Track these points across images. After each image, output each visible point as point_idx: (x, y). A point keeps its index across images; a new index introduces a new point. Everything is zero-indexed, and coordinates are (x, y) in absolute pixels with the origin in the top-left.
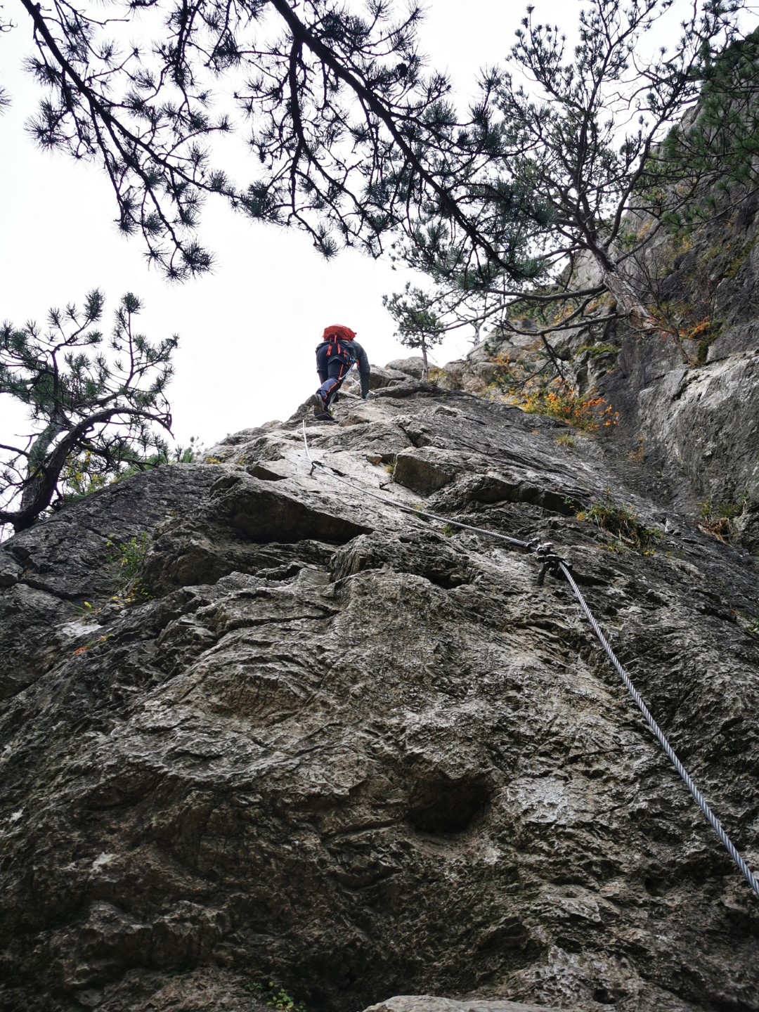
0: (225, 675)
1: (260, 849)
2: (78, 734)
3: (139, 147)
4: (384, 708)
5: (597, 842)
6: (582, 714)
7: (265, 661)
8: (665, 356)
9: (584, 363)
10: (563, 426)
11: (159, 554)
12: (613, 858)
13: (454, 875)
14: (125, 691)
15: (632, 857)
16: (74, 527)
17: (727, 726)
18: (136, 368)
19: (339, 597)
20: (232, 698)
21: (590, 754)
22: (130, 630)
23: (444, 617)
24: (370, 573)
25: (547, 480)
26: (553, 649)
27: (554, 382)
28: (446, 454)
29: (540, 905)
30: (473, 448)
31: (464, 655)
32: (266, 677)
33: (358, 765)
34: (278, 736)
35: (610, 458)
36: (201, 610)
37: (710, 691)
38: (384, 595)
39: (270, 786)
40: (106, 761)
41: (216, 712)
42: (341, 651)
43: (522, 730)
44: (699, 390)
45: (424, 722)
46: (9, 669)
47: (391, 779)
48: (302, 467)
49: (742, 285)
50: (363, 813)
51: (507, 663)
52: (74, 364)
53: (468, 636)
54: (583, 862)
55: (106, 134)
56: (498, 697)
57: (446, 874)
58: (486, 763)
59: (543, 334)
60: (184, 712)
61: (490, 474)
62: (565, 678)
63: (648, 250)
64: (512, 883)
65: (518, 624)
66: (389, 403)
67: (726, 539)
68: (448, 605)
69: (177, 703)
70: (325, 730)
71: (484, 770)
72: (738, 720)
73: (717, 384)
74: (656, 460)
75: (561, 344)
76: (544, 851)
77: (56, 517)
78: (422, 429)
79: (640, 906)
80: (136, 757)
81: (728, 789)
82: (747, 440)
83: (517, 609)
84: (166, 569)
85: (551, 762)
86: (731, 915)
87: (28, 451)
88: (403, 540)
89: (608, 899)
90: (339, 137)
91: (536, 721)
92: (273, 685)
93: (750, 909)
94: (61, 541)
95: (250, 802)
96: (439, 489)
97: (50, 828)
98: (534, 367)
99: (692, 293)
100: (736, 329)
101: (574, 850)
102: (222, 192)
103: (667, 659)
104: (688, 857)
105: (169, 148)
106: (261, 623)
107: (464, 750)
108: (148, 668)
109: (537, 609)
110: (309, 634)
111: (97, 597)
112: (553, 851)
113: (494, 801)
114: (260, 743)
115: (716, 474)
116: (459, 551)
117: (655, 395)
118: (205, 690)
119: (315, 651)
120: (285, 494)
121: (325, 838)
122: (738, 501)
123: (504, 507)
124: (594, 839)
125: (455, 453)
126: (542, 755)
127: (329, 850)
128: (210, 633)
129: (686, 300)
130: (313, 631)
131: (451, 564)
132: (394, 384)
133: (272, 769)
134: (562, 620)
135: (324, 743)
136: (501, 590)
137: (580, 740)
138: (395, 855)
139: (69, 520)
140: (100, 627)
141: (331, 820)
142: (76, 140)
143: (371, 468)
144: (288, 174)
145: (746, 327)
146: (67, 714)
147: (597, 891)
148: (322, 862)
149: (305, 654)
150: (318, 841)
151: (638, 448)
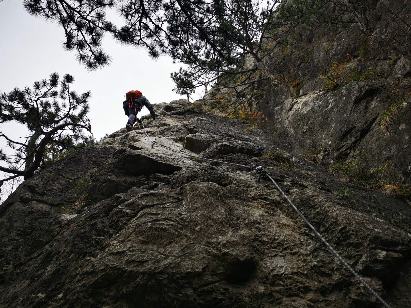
0: (143, 228)
1: (169, 297)
2: (82, 259)
3: (75, 12)
4: (210, 235)
5: (301, 279)
6: (285, 231)
7: (159, 221)
8: (283, 94)
9: (251, 98)
10: (247, 123)
11: (94, 183)
12: (307, 284)
13: (247, 299)
14: (99, 239)
15: (314, 283)
16: (53, 175)
17: (341, 230)
18: (72, 106)
19: (183, 193)
20: (148, 237)
21: (291, 246)
22: (95, 214)
23: (225, 198)
24: (193, 183)
25: (247, 144)
26: (268, 208)
27: (239, 106)
28: (205, 136)
29: (283, 306)
30: (215, 133)
31: (236, 212)
32: (161, 227)
33: (204, 259)
34: (169, 250)
35: (267, 135)
36: (126, 203)
37: (332, 217)
38: (201, 191)
39: (170, 271)
40: (99, 267)
41: (142, 243)
42: (189, 214)
43: (264, 239)
44: (299, 107)
45: (227, 239)
46: (39, 236)
47: (217, 263)
48: (148, 144)
49: (310, 66)
50: (208, 278)
51: (253, 214)
52: (44, 105)
53: (236, 205)
54: (297, 287)
55: (60, 7)
56: (252, 227)
57: (244, 298)
58: (253, 253)
59: (235, 87)
60: (129, 245)
61: (225, 143)
62: (276, 218)
63: (272, 54)
64: (271, 299)
65: (254, 199)
66: (176, 117)
67: (315, 163)
68: (226, 193)
69: (125, 241)
70: (188, 246)
71: (253, 256)
72: (345, 228)
73: (305, 104)
74: (284, 134)
75: (241, 91)
76: (281, 285)
77: (44, 171)
78: (194, 127)
79: (321, 302)
80: (112, 265)
81: (345, 254)
82: (320, 125)
83: (252, 193)
84: (98, 190)
85: (277, 250)
86: (354, 301)
87: (27, 144)
88: (201, 169)
89: (309, 300)
90: (159, 8)
91: (269, 235)
92: (164, 230)
93: (362, 298)
94: (48, 181)
95: (163, 278)
96: (204, 150)
97: (80, 298)
98: (231, 100)
99: (291, 70)
100: (310, 82)
101: (293, 283)
102: (110, 31)
103: (313, 207)
104: (335, 281)
105: (88, 13)
106: (153, 206)
107: (244, 249)
108: (107, 229)
109: (260, 192)
110: (173, 209)
111: (67, 204)
112: (285, 284)
113: (258, 268)
114: (162, 254)
115: (308, 139)
116: (223, 173)
117: (282, 109)
118: (136, 235)
119: (178, 215)
120: (145, 155)
121: (195, 290)
122: (318, 148)
123: (230, 156)
124: (299, 278)
125: (209, 135)
126: (273, 248)
127: (197, 294)
128: (133, 212)
129: (289, 73)
130: (174, 207)
131: (222, 177)
132: (176, 110)
133: (170, 264)
134: (270, 196)
135: (189, 251)
136: (245, 186)
137: (287, 241)
138: (223, 294)
139: (51, 172)
140: (77, 215)
141: (196, 282)
142: (47, 10)
143: (175, 143)
144: (138, 23)
145: (314, 82)
146: (74, 251)
147: (304, 298)
148: (195, 299)
149: (174, 217)
150: (192, 291)
151: (277, 130)
